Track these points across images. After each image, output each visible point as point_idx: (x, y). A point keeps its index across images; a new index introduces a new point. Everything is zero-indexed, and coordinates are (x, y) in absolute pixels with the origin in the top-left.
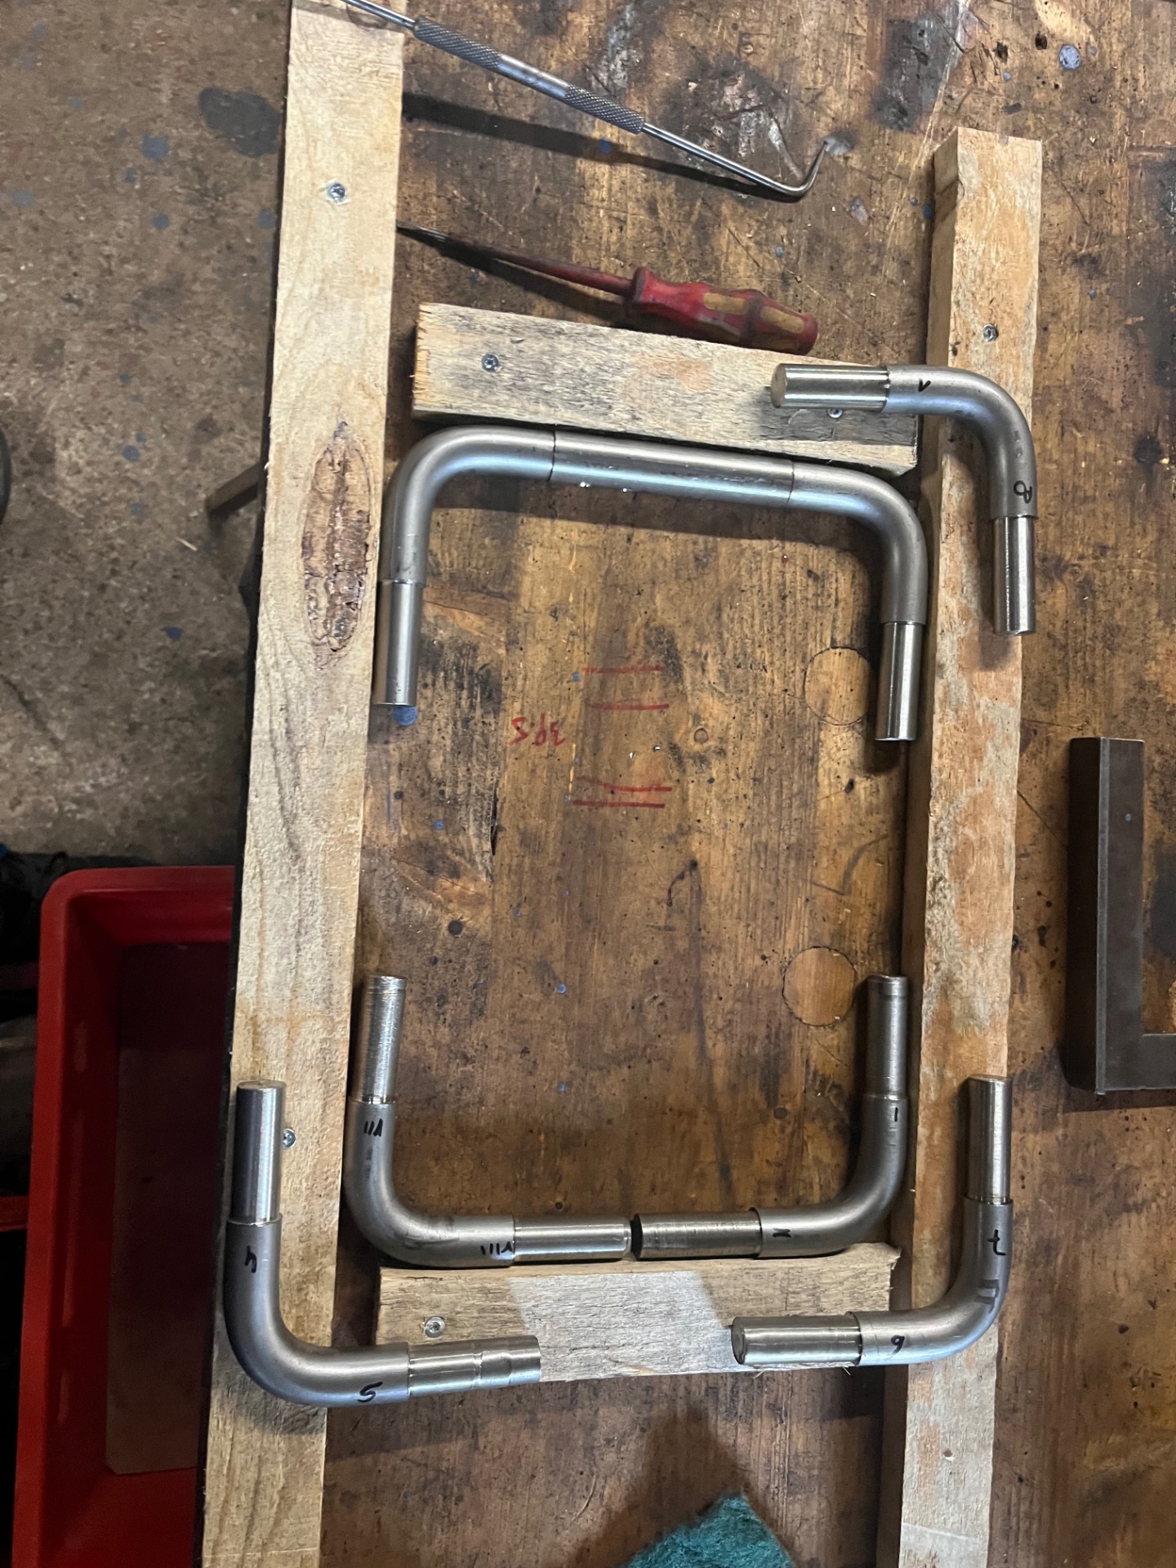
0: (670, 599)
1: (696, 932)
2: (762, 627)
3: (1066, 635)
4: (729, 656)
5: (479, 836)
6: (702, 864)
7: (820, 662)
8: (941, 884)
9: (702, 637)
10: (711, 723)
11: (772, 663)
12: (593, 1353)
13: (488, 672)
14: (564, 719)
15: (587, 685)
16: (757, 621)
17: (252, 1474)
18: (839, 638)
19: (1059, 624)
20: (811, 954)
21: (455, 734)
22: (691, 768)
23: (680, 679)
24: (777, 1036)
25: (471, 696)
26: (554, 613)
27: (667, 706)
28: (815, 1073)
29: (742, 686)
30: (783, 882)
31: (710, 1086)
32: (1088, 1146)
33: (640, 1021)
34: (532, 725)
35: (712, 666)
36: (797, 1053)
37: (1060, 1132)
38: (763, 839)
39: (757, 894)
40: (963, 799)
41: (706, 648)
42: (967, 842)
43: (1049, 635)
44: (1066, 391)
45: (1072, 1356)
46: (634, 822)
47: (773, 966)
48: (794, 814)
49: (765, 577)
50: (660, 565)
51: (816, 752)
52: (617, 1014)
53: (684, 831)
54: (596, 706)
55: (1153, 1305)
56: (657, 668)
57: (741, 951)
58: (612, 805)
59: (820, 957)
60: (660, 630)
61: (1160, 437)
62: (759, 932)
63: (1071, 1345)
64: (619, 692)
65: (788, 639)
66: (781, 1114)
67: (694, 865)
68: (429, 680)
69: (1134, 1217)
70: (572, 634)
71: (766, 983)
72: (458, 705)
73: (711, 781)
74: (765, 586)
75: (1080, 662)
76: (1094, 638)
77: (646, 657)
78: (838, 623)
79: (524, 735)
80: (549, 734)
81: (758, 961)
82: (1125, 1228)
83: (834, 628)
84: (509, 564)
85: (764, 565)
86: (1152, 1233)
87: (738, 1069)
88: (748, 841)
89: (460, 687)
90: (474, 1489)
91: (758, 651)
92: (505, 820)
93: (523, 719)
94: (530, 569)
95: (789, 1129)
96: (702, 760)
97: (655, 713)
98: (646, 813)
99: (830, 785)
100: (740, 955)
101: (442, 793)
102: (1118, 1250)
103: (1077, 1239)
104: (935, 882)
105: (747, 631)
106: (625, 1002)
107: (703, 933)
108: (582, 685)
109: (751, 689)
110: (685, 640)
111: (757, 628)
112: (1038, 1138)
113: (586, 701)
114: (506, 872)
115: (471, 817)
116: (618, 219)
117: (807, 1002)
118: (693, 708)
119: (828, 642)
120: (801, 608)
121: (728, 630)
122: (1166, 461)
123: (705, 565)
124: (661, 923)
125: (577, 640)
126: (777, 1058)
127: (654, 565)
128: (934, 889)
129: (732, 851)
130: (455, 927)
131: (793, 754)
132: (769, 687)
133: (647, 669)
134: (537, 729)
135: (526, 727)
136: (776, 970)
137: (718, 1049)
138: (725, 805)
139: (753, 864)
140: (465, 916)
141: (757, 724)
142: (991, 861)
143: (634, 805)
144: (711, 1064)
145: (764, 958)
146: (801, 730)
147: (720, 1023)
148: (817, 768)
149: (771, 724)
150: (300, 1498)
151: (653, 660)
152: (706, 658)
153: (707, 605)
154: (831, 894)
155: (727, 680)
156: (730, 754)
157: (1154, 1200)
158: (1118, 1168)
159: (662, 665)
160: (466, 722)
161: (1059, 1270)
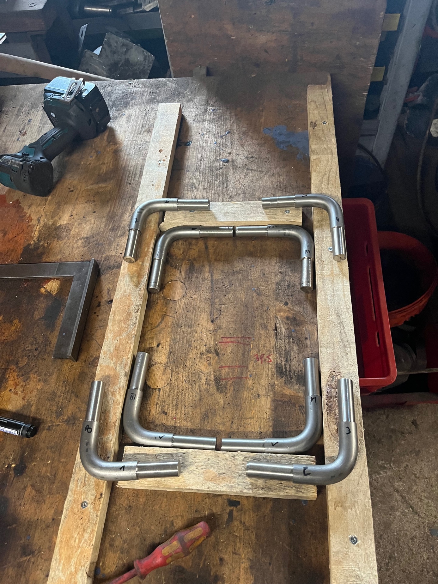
0: (218, 402)
1: (212, 304)
2: (185, 394)
3: (71, 396)
4: (198, 384)
5: (281, 328)
6: (210, 322)
7: (164, 384)
8: (135, 311)
9: (207, 390)
10: (205, 363)
11: (182, 383)
12: (246, 206)
13: (280, 376)
14: (255, 362)
15: (247, 373)
16: (187, 396)
17: (330, 186)
18: (157, 392)
19: (73, 400)
20: (177, 298)
21: (290, 357)
22: (213, 349)
23: (215, 376)
24: (189, 278)
25: (286, 368)
26: (259, 396)
27: (220, 367)
28: (178, 269)
29: (193, 375)
30: (184, 317)
31: (210, 266)
32: (96, 252)
33: (230, 281)
34: (265, 360)
35: (203, 381)
36: (183, 275)
37: (104, 255)
38: (189, 329)
39: (192, 314)
40: (124, 335)
41: (205, 387)
42: (125, 322)
43: (77, 396)
44: (50, 493)
45: (111, 207)
46: (231, 332)
47: (189, 296)
48: (178, 336)
49: (183, 412)
50: (221, 414)
51: (169, 355)
52: (237, 283)
53: (215, 331)
54: (244, 366)
55: (84, 217)
56: (223, 379)
57: (199, 299)
58: (238, 337)
59: (174, 298)
60: (221, 392)
61: (13, 476)
62: (193, 304)
63: (110, 210)
64: (236, 371)
65: (176, 391)
66: (189, 260)
67: (212, 321)
68: (300, 373)
69: (85, 236)
70: (252, 389)
71: (191, 291)
72: (290, 366)
73: (205, 345)
74: (183, 408)
75: (67, 388)
76: (60, 397)
77: (227, 383)
78: (157, 397)
79: (268, 357)
80: (259, 357)
81: (194, 297)
82: (89, 234)
83: (159, 395)
84: (275, 412)
85: (183, 416)
86: (81, 232)
87: (201, 271)
88: (194, 328)
89: (290, 371)
90: (273, 187)
91: (187, 386)
92: (273, 333)
93: (268, 362)
94: (268, 410)
95: (187, 256)
96: (208, 351)
97: (224, 365)
98: (228, 335)
99: (165, 345)
100: (199, 298)
101: (293, 339)
102: (92, 229)
103: (104, 231)
104: (137, 311)
105: (190, 392)
106: (235, 286)
107: (210, 304)
108: (249, 373)
109: (190, 374)
110: (213, 389)
111: (187, 394)
112: (111, 254)
113: (247, 368)
114: (272, 319)
115: (283, 333)
116: (236, 554)
117: (179, 287)
118: (211, 367)
119: (161, 390)
120: (170, 402)
121: (198, 393)
122: (13, 466)
123: (205, 414)
124: (223, 306)
125: (251, 387)
126: (190, 273)
127: (223, 413)
128: (138, 310)
129: (200, 326)
130: (286, 304)
131: (177, 354)
132: (184, 375)
133: (227, 379)
134: (263, 359)
135: (267, 359)
136: (188, 294)
137: (207, 275)
138: (201, 338)
139: (193, 322)
140: (284, 307)
141: (189, 363)
142: (117, 318)
143: (231, 338)
144: (209, 272)
145: (192, 297)
146: (174, 361)
147: (206, 281)
148: (169, 350)
149: (184, 363)
150: (318, 182)
151: (224, 382)
152: (206, 383)
153: (204, 401)
154: (168, 314)
155: (199, 376)
156: (199, 353)
157: (78, 240)
158: (88, 247)
159: (221, 381)
160: (287, 361)
161: (111, 225)
